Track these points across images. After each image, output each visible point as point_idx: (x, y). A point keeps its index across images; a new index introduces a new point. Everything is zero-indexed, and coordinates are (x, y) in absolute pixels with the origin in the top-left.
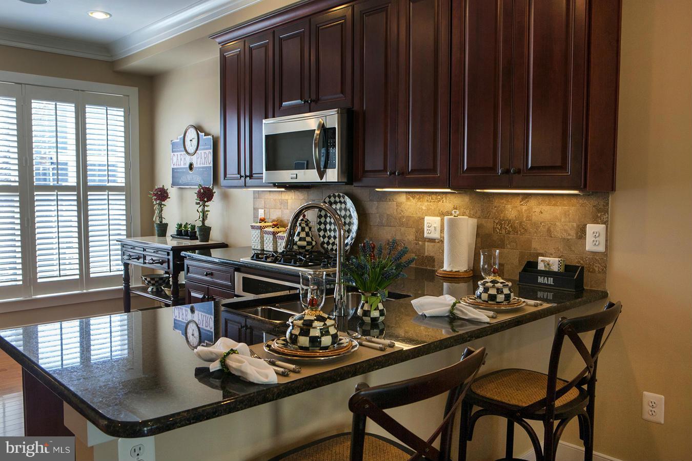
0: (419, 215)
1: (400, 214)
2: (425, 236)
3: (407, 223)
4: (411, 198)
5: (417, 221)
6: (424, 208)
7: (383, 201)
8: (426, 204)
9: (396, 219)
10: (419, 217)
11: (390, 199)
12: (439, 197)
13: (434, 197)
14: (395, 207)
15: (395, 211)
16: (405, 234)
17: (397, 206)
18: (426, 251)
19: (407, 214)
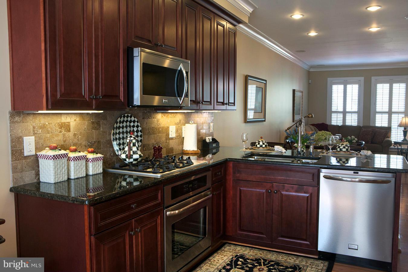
0: (167, 125)
1: (159, 126)
2: (170, 137)
3: (162, 131)
4: (164, 116)
5: (167, 129)
6: (169, 121)
7: (150, 118)
8: (170, 119)
9: (157, 129)
10: (167, 127)
11: (153, 117)
12: (175, 115)
13: (173, 115)
14: (156, 122)
15: (156, 124)
16: (161, 137)
17: (157, 121)
18: (170, 145)
19: (162, 126)
